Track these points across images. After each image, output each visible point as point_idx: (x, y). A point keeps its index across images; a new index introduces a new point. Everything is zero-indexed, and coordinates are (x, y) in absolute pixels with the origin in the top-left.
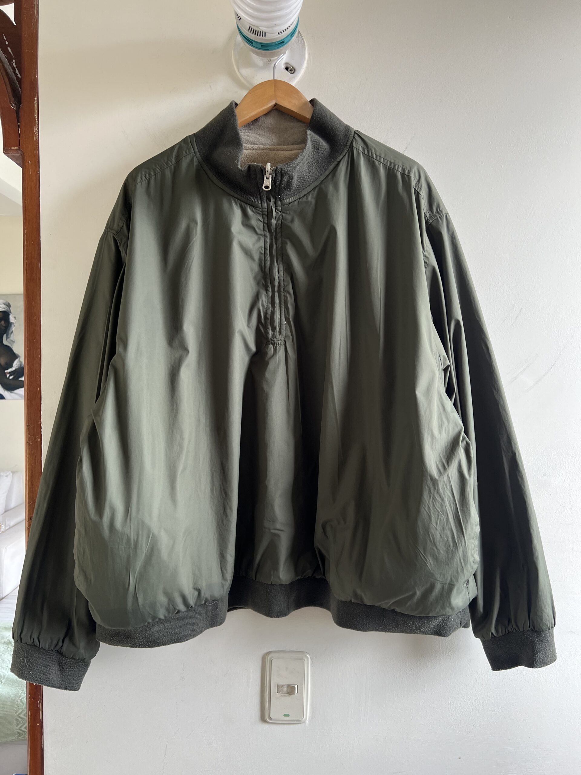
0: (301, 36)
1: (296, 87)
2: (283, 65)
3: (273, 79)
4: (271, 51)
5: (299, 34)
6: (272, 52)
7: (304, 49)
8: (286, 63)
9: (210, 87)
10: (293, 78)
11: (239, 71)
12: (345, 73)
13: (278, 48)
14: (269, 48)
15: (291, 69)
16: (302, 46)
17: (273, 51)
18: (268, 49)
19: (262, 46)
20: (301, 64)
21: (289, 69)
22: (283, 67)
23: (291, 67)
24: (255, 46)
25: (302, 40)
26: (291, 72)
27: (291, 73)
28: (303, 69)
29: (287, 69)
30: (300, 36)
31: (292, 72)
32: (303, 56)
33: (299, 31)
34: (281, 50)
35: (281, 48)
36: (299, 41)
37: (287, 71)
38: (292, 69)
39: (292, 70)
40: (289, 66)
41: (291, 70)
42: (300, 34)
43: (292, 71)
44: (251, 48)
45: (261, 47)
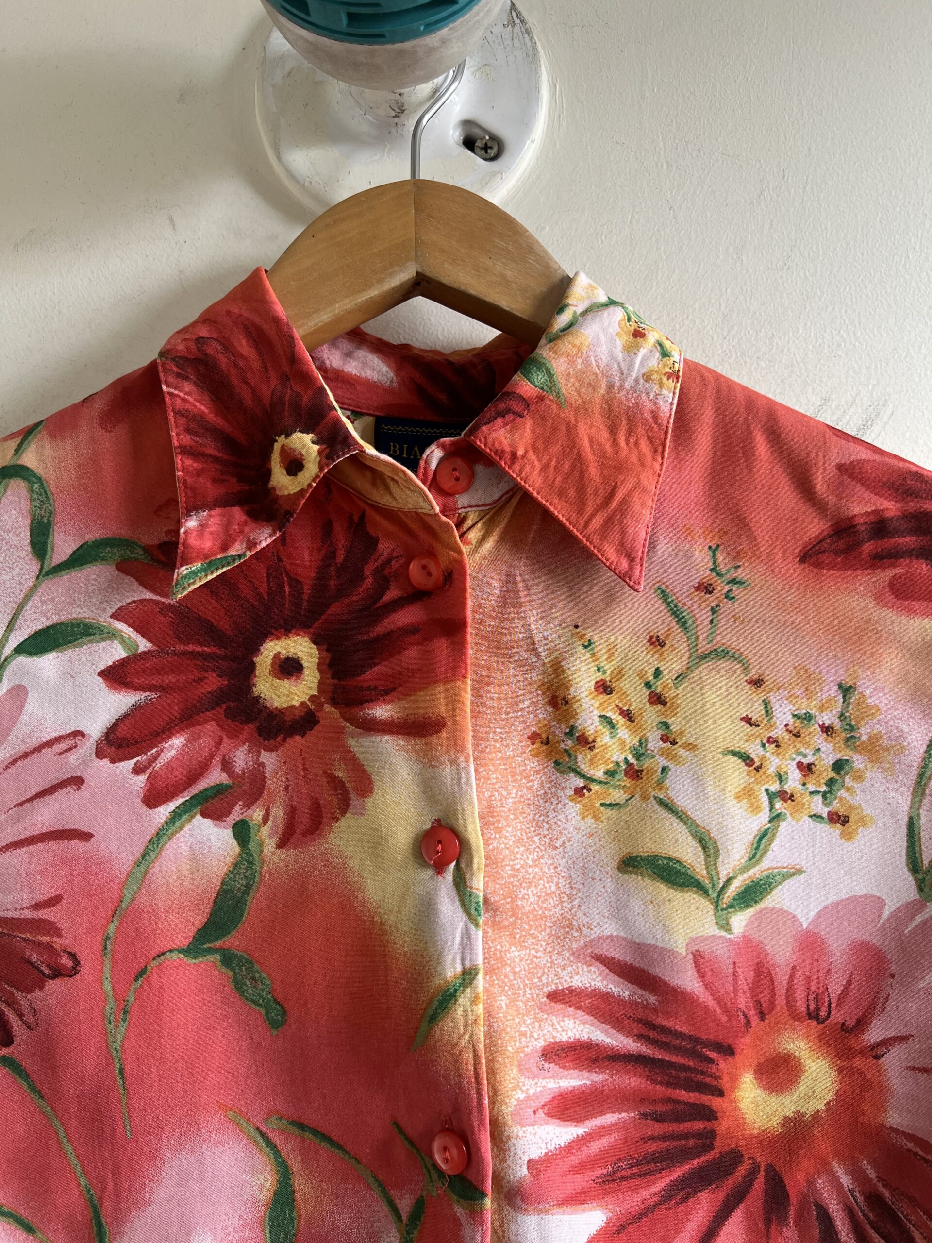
0: (523, 21)
1: (508, 210)
2: (455, 129)
3: (408, 176)
4: (398, 46)
5: (514, 14)
6: (401, 52)
7: (536, 69)
8: (467, 123)
9: (171, 220)
10: (493, 174)
11: (279, 157)
12: (699, 151)
13: (432, 27)
14: (386, 28)
15: (486, 144)
16: (527, 56)
17: (408, 45)
18: (382, 36)
19: (351, 17)
20: (525, 122)
21: (479, 144)
22: (455, 135)
23: (487, 138)
24: (322, 23)
25: (526, 35)
26: (488, 156)
27: (485, 159)
28: (533, 142)
29: (469, 143)
30: (517, 21)
31: (492, 153)
32: (530, 96)
33: (513, 4)
34: (444, 42)
35: (444, 31)
36: (516, 41)
37: (469, 152)
38: (489, 145)
39: (491, 148)
40: (476, 131)
41: (486, 148)
42: (519, 14)
43: (489, 151)
44: (302, 37)
45: (348, 25)
